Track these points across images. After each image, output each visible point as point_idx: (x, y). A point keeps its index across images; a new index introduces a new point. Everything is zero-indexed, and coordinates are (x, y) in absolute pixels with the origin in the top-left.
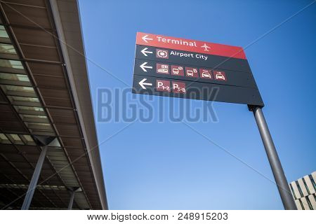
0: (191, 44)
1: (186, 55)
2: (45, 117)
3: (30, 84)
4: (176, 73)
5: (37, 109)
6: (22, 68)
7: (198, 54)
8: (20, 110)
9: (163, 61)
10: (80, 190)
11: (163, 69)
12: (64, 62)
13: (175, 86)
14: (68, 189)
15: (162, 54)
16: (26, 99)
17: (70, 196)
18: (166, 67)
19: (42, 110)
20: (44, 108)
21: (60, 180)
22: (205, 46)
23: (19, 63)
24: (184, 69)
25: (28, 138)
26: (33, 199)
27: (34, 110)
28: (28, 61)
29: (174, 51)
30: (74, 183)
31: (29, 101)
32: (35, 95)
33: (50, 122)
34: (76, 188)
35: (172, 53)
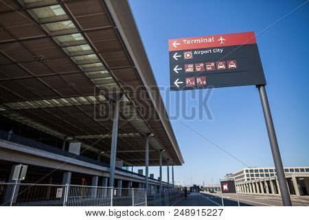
0: (210, 40)
1: (206, 52)
2: (111, 78)
3: (92, 52)
4: (198, 70)
5: (103, 72)
6: (83, 38)
7: (216, 48)
8: (90, 75)
9: (189, 62)
10: (152, 135)
11: (190, 69)
12: (115, 25)
13: (199, 80)
14: (143, 135)
15: (188, 55)
16: (93, 65)
17: (145, 141)
18: (191, 66)
19: (107, 72)
20: (109, 71)
21: (134, 128)
22: (221, 39)
23: (79, 34)
24: (205, 65)
25: (102, 98)
26: (117, 145)
27: (101, 74)
28: (86, 32)
29: (196, 50)
30: (146, 129)
31: (95, 67)
32: (99, 60)
33: (116, 81)
34: (149, 134)
35: (195, 53)
